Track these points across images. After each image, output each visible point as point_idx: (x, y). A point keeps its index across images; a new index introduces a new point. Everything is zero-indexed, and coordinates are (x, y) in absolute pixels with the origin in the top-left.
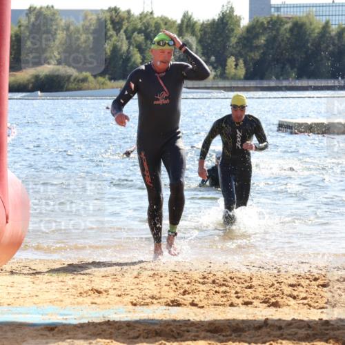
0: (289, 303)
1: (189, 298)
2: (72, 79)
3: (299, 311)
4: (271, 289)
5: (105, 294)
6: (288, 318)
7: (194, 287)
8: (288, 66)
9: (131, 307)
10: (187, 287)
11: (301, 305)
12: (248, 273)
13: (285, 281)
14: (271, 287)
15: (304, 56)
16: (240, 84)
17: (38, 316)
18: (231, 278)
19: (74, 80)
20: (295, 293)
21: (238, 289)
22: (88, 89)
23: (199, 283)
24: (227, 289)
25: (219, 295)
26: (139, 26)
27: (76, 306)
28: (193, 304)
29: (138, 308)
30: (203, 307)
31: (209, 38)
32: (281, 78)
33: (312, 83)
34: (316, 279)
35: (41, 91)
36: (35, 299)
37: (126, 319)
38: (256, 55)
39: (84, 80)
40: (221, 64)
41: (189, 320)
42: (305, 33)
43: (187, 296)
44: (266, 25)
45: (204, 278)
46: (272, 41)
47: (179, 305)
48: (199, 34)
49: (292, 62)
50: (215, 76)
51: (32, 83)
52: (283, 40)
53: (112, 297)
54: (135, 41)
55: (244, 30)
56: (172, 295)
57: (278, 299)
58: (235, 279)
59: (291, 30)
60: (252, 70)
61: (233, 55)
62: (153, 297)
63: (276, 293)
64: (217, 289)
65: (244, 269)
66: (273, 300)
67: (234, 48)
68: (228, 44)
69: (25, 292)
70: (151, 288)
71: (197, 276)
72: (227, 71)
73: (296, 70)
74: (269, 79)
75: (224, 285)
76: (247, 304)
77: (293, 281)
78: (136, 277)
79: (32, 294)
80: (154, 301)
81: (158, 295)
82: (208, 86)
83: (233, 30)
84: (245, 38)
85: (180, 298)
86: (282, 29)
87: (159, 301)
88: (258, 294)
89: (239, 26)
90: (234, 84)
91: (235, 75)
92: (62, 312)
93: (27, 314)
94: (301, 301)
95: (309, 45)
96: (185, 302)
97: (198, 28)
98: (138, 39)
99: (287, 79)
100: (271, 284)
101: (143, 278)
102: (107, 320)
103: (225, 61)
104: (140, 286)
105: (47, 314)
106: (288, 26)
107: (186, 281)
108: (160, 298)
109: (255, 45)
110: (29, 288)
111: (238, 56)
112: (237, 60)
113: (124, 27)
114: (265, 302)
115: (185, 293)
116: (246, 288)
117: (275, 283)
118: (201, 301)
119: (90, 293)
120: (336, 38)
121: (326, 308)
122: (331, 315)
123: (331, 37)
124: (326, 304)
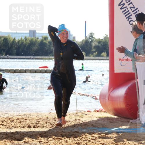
0: (1, 127)
8: (2, 51)
11: (5, 128)
15: (8, 48)
20: (3, 124)
49: (4, 50)
59: (3, 40)
73: (5, 52)
77: (2, 120)
94: (5, 126)
95: (9, 45)
99: (2, 55)
120: (17, 43)
121: (13, 128)
122: (14, 130)
123: (16, 43)
124: (13, 127)
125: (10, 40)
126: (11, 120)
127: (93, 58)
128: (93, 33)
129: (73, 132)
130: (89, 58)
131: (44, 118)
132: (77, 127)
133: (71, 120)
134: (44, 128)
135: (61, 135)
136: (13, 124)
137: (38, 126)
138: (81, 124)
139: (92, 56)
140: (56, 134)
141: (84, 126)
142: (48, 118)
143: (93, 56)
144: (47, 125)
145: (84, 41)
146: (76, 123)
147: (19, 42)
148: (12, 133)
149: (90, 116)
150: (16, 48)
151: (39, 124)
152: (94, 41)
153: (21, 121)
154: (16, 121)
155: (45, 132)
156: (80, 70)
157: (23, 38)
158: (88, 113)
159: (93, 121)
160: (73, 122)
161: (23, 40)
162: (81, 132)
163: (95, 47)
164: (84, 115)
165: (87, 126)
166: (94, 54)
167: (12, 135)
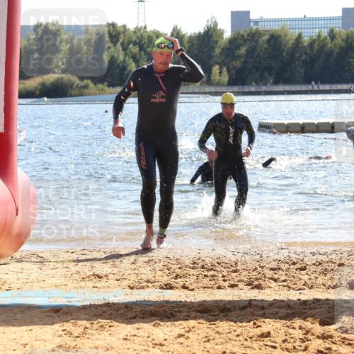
0: (271, 285)
1: (180, 282)
2: (75, 86)
3: (280, 292)
4: (255, 273)
5: (105, 279)
6: (270, 298)
7: (185, 272)
8: (266, 73)
9: (128, 290)
10: (179, 271)
11: (281, 287)
12: (233, 259)
13: (267, 266)
14: (254, 271)
15: (280, 64)
16: (224, 89)
17: (44, 299)
18: (218, 263)
19: (77, 87)
20: (276, 276)
21: (225, 273)
22: (90, 94)
23: (190, 267)
24: (215, 273)
25: (208, 279)
26: (134, 39)
27: (79, 290)
28: (184, 287)
29: (135, 291)
30: (193, 290)
31: (196, 49)
32: (260, 84)
33: (287, 88)
34: (294, 264)
35: (47, 98)
36: (42, 284)
37: (124, 301)
38: (238, 64)
39: (86, 87)
40: (207, 71)
41: (181, 302)
42: (281, 44)
43: (179, 280)
44: (246, 37)
45: (194, 263)
46: (251, 51)
47: (172, 288)
48: (187, 46)
49: (269, 69)
51: (39, 90)
52: (261, 50)
53: (112, 282)
54: (131, 51)
55: (227, 41)
56: (165, 279)
57: (261, 282)
58: (222, 264)
59: (268, 41)
60: (234, 76)
61: (217, 64)
62: (148, 281)
63: (259, 276)
64: (206, 273)
65: (230, 255)
66: (256, 283)
67: (218, 57)
68: (213, 53)
69: (33, 277)
70: (146, 272)
71: (188, 262)
72: (212, 78)
73: (273, 76)
74: (250, 84)
75: (212, 269)
76: (232, 286)
77: (273, 265)
78: (133, 263)
79: (40, 279)
80: (150, 285)
81: (153, 279)
82: (196, 91)
83: (217, 42)
84: (228, 49)
85: (173, 282)
86: (261, 40)
87: (154, 284)
88: (242, 278)
89: (222, 38)
91: (220, 81)
92: (66, 295)
93: (35, 297)
94: (282, 284)
95: (285, 54)
96: (177, 285)
97: (186, 40)
98: (133, 51)
99: (266, 85)
100: (254, 268)
101: (139, 264)
102: (107, 302)
103: (211, 69)
104: (137, 271)
105: (53, 298)
106: (266, 38)
107: (178, 266)
108: (155, 282)
109: (236, 55)
110: (37, 274)
111: (221, 65)
112: (221, 68)
113: (121, 40)
114: (248, 285)
115: (177, 277)
116: (232, 272)
117: (258, 267)
118: (191, 284)
119: (91, 278)
120: (308, 48)
121: (304, 289)
122: (307, 295)
123: (304, 47)
124: (304, 285)
125: (288, 41)
126: (298, 266)
147: (312, 44)
148: (305, 302)
150: (305, 62)
153: (326, 270)
154: (313, 268)
157: (325, 33)
161: (326, 38)
167: (304, 309)
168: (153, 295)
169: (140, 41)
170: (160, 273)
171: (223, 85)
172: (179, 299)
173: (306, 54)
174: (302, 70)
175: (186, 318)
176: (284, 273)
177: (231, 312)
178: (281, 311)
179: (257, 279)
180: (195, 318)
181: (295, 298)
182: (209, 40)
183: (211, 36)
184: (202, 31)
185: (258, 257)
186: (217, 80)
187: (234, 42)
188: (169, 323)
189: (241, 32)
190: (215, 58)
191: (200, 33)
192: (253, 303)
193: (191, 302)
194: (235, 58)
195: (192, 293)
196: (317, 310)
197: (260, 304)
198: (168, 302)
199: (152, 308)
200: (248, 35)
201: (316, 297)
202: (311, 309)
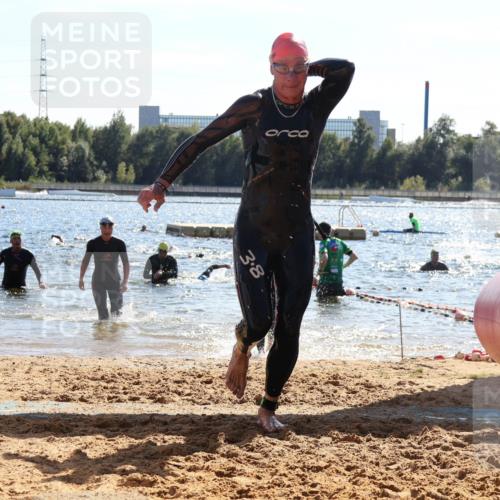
0: (174, 399)
1: (78, 393)
3: (184, 407)
4: (158, 386)
7: (83, 383)
9: (21, 402)
10: (76, 382)
11: (186, 402)
12: (136, 369)
13: (171, 378)
14: (157, 383)
16: (131, 188)
18: (119, 374)
20: (180, 390)
21: (126, 385)
23: (89, 378)
24: (116, 385)
25: (108, 391)
26: (34, 130)
28: (82, 400)
29: (28, 403)
31: (101, 144)
33: (197, 189)
34: (200, 376)
37: (16, 413)
38: (146, 162)
40: (112, 169)
41: (77, 415)
43: (76, 392)
44: (155, 134)
46: (160, 149)
47: (68, 400)
48: (91, 140)
50: (107, 181)
53: (4, 393)
54: (31, 144)
56: (61, 391)
57: (164, 395)
58: (123, 375)
60: (141, 175)
61: (123, 160)
62: (43, 393)
63: (162, 389)
64: (106, 385)
65: (132, 366)
66: (159, 396)
67: (124, 154)
68: (119, 150)
70: (41, 383)
71: (87, 372)
72: (118, 176)
73: (182, 177)
75: (112, 381)
76: (134, 399)
77: (178, 377)
78: (27, 373)
80: (45, 396)
81: (48, 390)
83: (123, 137)
84: (135, 146)
85: (70, 394)
86: (170, 138)
87: (49, 396)
88: (145, 390)
89: (129, 134)
90: (125, 188)
91: (126, 179)
94: (186, 398)
96: (75, 398)
97: (90, 134)
98: (33, 142)
100: (157, 380)
101: (34, 374)
103: (117, 166)
104: (31, 381)
106: (175, 135)
107: (76, 376)
108: (50, 393)
109: (144, 152)
111: (128, 162)
112: (127, 166)
113: (20, 132)
114: (151, 398)
115: (74, 388)
116: (134, 384)
117: (161, 379)
118: (90, 397)
120: (219, 148)
121: (210, 404)
122: (213, 410)
123: (215, 148)
124: (209, 399)
126: (205, 379)
127: (449, 195)
128: (451, 118)
129: (394, 420)
130: (436, 194)
131: (302, 376)
132: (406, 405)
133: (387, 384)
134: (305, 406)
135: (358, 427)
136: (211, 391)
137: (286, 400)
138: (419, 394)
139: (446, 188)
140: (343, 426)
141: (427, 403)
142: (314, 375)
143: (450, 190)
144: (314, 398)
145: (422, 143)
146: (401, 393)
147: (223, 144)
148: (210, 417)
149: (442, 371)
150: (216, 163)
151: (289, 395)
152: (453, 143)
154: (219, 382)
155: (309, 419)
156: (409, 231)
158: (438, 362)
159: (454, 386)
160: (391, 390)
162: (419, 420)
163: (455, 161)
164: (425, 370)
165: (437, 403)
166: (453, 182)
167: (209, 425)
168: (48, 407)
169: (41, 133)
170: (56, 384)
171: (130, 183)
172: (76, 412)
173: (217, 154)
174: (213, 171)
175: (83, 433)
176: (188, 387)
177: (132, 427)
178: (184, 427)
179: (160, 392)
180: (92, 433)
181: (200, 413)
182: (115, 135)
183: (118, 131)
184: (108, 125)
185: (162, 368)
186: (123, 178)
187: (142, 138)
188: (63, 439)
189: (150, 128)
190: (122, 155)
191: (106, 128)
192: (156, 418)
193: (89, 415)
194: (143, 155)
195: (91, 406)
196: (223, 427)
197: (162, 419)
198: (64, 415)
199: (47, 422)
200: (157, 132)
201: (221, 412)
202: (215, 425)
